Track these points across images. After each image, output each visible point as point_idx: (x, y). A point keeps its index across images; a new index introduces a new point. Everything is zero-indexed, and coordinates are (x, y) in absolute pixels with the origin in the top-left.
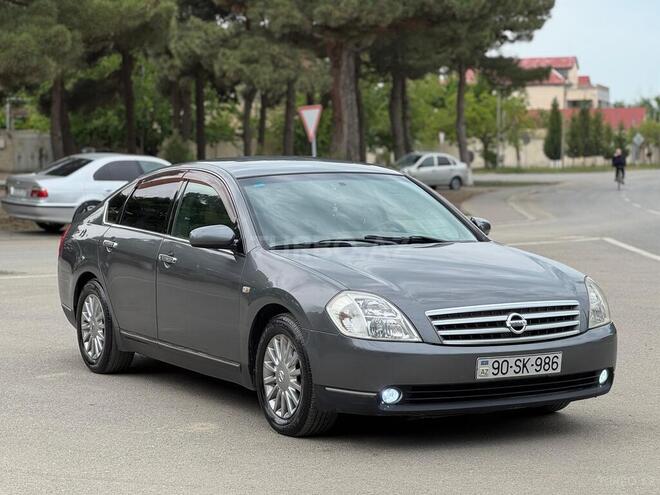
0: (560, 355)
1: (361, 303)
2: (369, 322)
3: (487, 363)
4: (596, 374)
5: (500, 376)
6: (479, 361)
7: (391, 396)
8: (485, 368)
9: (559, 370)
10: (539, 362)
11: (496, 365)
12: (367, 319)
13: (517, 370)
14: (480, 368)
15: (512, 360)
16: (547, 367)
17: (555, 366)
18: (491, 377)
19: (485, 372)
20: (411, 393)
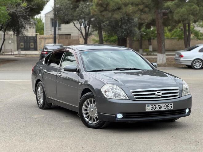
0: (172, 104)
1: (111, 88)
2: (113, 94)
3: (149, 106)
4: (185, 110)
5: (153, 110)
6: (147, 105)
7: (120, 116)
8: (148, 107)
9: (172, 109)
10: (166, 106)
11: (152, 107)
12: (113, 93)
13: (159, 108)
14: (147, 107)
15: (157, 105)
16: (168, 107)
17: (171, 107)
18: (150, 110)
19: (149, 109)
20: (126, 115)
